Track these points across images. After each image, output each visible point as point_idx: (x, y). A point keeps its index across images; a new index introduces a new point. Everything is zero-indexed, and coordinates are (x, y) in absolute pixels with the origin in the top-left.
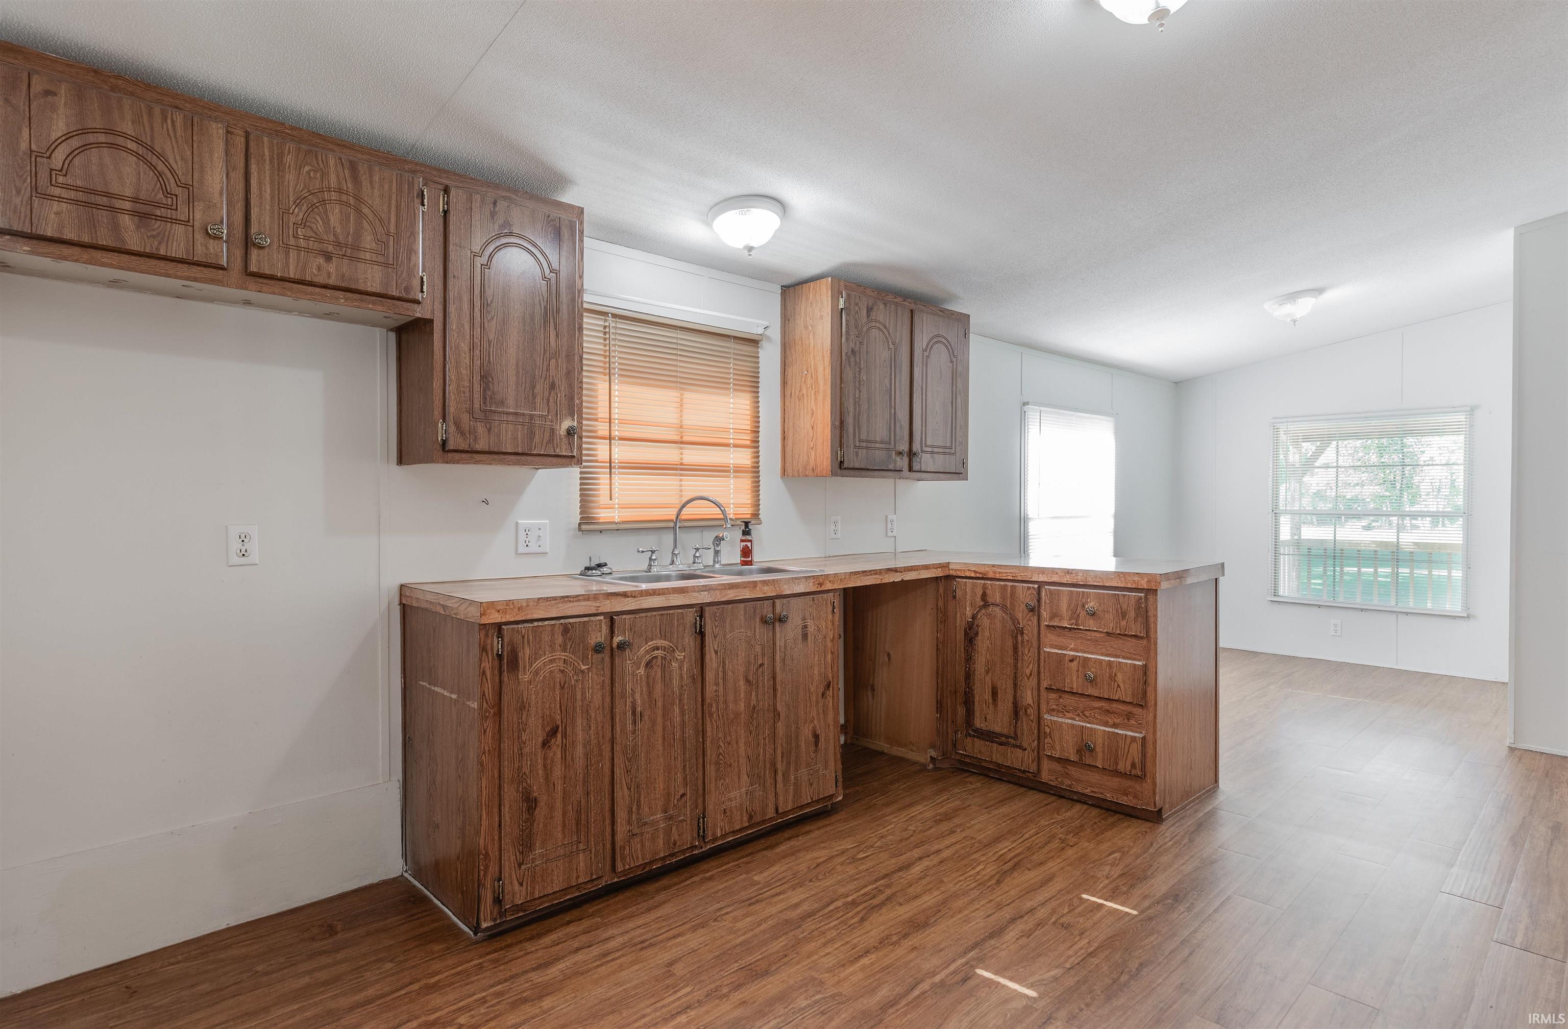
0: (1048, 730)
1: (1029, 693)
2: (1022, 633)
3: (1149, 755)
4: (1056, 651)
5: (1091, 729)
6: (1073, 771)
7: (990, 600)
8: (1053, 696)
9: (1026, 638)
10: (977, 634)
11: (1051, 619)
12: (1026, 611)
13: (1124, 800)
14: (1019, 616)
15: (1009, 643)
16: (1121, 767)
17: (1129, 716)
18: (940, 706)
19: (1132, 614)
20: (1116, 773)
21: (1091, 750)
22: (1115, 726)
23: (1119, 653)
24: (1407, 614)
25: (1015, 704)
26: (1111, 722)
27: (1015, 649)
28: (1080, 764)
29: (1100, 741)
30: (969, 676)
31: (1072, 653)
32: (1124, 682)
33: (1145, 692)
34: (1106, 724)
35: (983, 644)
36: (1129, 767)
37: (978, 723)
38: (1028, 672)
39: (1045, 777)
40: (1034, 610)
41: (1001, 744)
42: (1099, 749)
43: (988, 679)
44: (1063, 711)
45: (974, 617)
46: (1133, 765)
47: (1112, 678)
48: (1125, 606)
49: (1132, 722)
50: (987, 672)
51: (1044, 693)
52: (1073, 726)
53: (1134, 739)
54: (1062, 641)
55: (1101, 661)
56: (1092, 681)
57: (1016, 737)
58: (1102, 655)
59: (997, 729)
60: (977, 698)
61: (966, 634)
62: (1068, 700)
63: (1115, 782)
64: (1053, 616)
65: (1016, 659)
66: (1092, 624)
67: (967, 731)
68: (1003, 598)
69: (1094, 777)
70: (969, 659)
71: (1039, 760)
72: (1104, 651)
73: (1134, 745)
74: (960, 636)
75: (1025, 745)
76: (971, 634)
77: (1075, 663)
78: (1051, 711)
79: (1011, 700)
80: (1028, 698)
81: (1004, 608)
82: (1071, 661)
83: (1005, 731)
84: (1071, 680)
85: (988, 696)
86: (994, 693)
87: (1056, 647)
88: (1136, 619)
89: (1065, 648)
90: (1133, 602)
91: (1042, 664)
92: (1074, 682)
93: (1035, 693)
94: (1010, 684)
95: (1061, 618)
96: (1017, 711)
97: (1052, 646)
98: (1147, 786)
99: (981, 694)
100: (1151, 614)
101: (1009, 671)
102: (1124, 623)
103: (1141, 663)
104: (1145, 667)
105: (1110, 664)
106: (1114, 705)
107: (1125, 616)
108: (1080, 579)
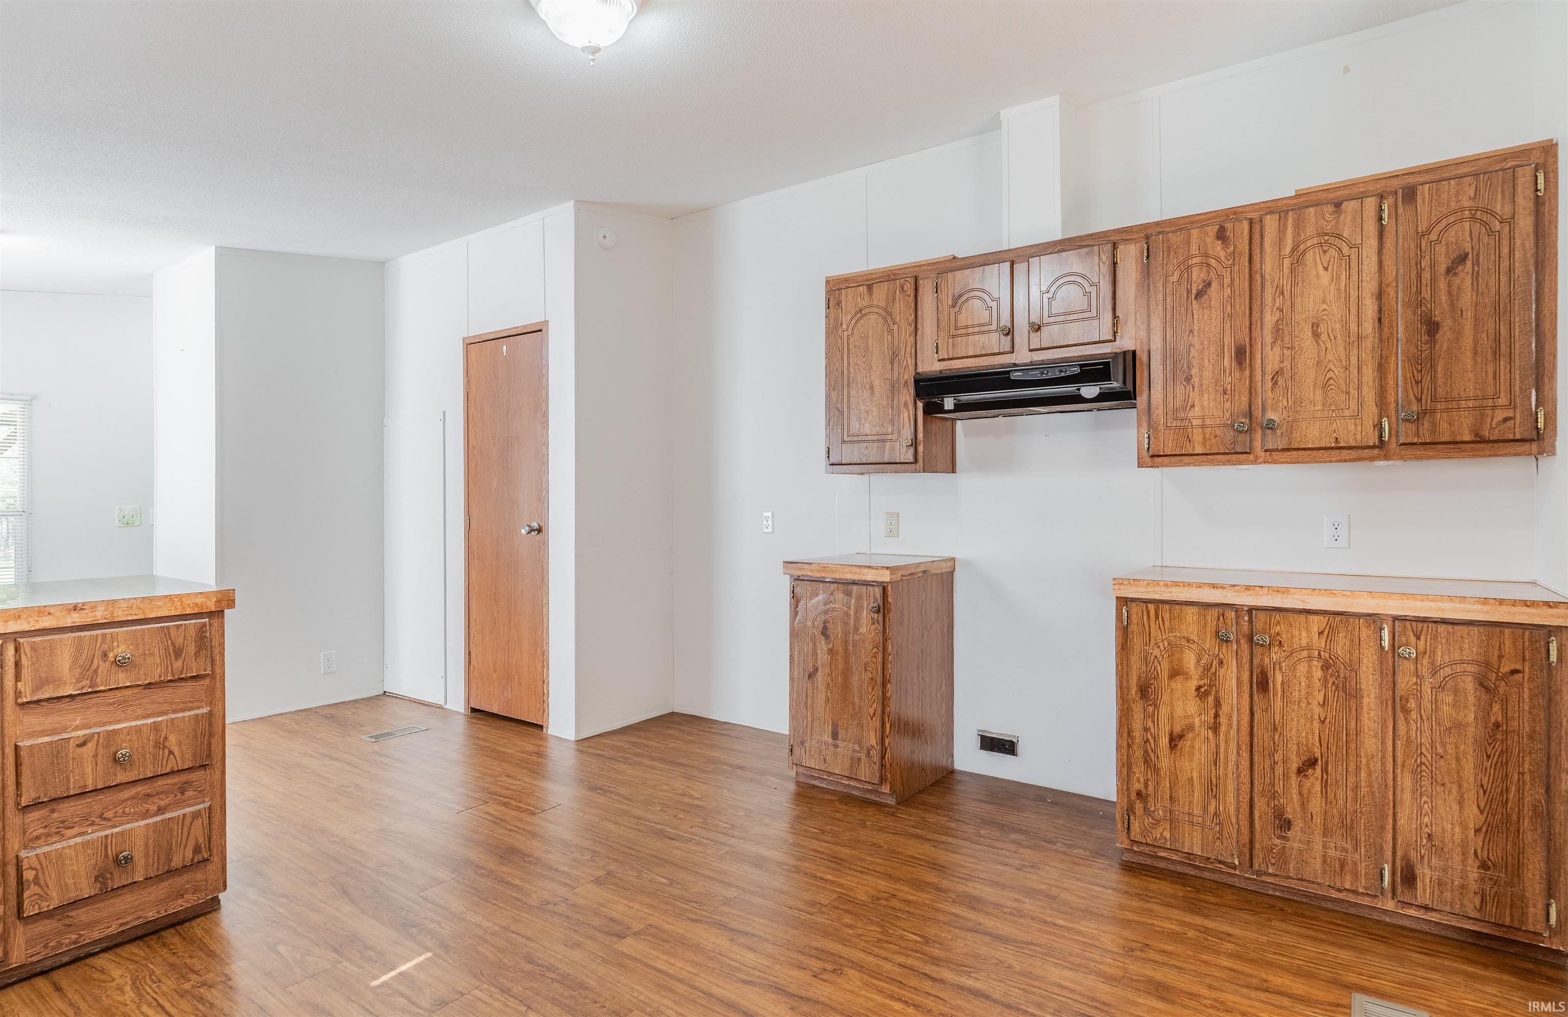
0: (28, 876)
3: (215, 828)
4: (47, 739)
5: (122, 834)
6: (81, 915)
8: (34, 816)
11: (35, 690)
13: (174, 906)
16: (177, 862)
17: (183, 788)
19: (192, 649)
20: (171, 873)
21: (125, 863)
22: (161, 810)
23: (166, 707)
26: (154, 808)
28: (102, 896)
29: (140, 842)
31: (80, 733)
32: (180, 744)
33: (208, 747)
34: (146, 815)
36: (189, 854)
39: (17, 955)
42: (138, 855)
44: (62, 830)
46: (194, 850)
47: (161, 745)
48: (179, 641)
49: (190, 793)
51: (13, 820)
52: (85, 845)
53: (196, 814)
54: (55, 720)
55: (139, 729)
56: (128, 762)
58: (137, 718)
62: (67, 810)
63: (165, 887)
64: (40, 684)
66: (122, 678)
69: (126, 901)
72: (139, 712)
73: (198, 822)
77: (90, 745)
78: (29, 843)
82: (83, 744)
84: (83, 776)
87: (43, 733)
88: (196, 655)
89: (65, 730)
90: (192, 632)
91: (8, 773)
92: (88, 774)
95: (58, 682)
97: (31, 735)
100: (217, 642)
102: (179, 664)
103: (205, 710)
104: (210, 713)
105: (156, 727)
106: (160, 782)
107: (178, 653)
108: (99, 616)
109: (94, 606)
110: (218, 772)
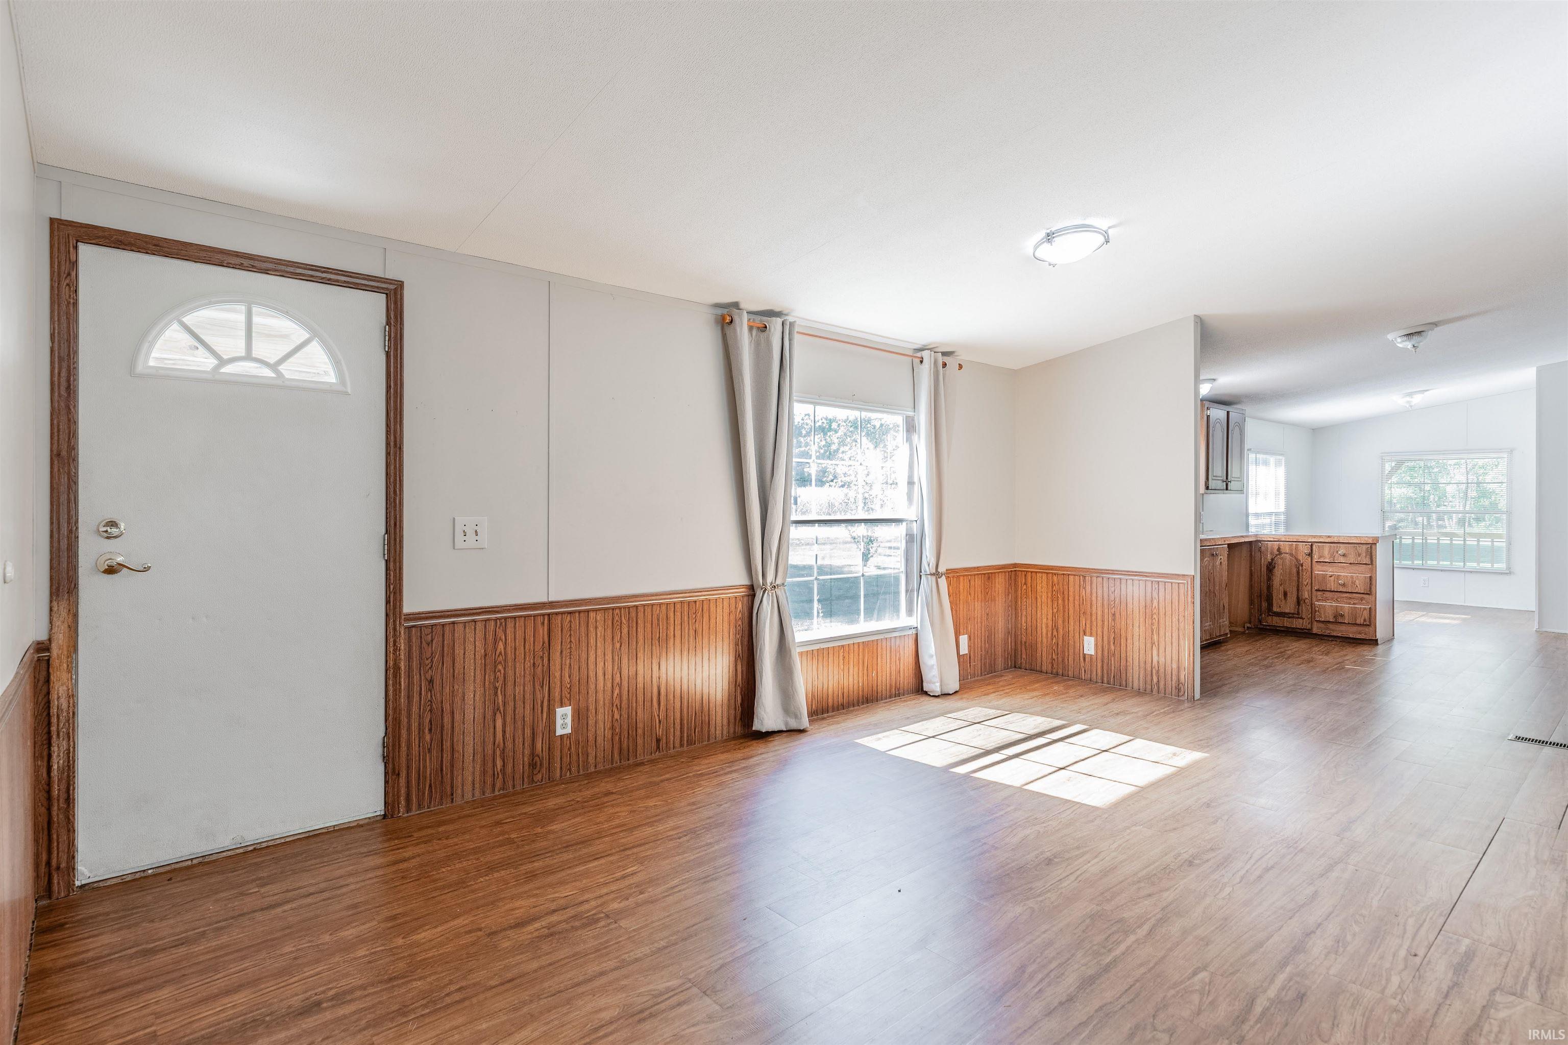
0: (1317, 609)
1: (1306, 593)
2: (1302, 566)
3: (1373, 615)
4: (1322, 572)
5: (1342, 606)
6: (1331, 626)
7: (1283, 551)
8: (1319, 593)
9: (1304, 567)
10: (1275, 567)
12: (1304, 555)
13: (1358, 636)
14: (1300, 558)
15: (1295, 570)
16: (1358, 622)
17: (1362, 599)
18: (1251, 602)
19: (1364, 555)
20: (1356, 624)
21: (1342, 616)
22: (1354, 604)
23: (1356, 571)
24: (1471, 572)
25: (1298, 598)
26: (1352, 602)
27: (1298, 573)
28: (1336, 623)
29: (1347, 611)
30: (1269, 587)
31: (1331, 573)
32: (1360, 584)
33: (1370, 588)
34: (1350, 604)
35: (1278, 573)
36: (1362, 621)
37: (1275, 609)
38: (1305, 583)
39: (1315, 631)
40: (1310, 554)
41: (1289, 618)
42: (1346, 615)
43: (1281, 588)
44: (1326, 600)
45: (1272, 559)
46: (1365, 620)
47: (1353, 583)
48: (1360, 551)
49: (1364, 601)
50: (1281, 585)
51: (1314, 593)
52: (1331, 606)
53: (1365, 609)
54: (1325, 568)
55: (1347, 576)
56: (1344, 585)
57: (1298, 614)
58: (1348, 573)
59: (1287, 611)
60: (1274, 598)
61: (1268, 568)
62: (1328, 594)
63: (1355, 629)
64: (1320, 557)
65: (1299, 578)
66: (1342, 559)
67: (1268, 613)
68: (1291, 549)
69: (1343, 628)
70: (1269, 579)
71: (1312, 623)
72: (1349, 571)
73: (1365, 611)
74: (1264, 569)
75: (1304, 617)
76: (1271, 567)
77: (1333, 577)
78: (1319, 600)
79: (1295, 599)
80: (1306, 595)
81: (1291, 555)
82: (1331, 576)
83: (1292, 612)
84: (1330, 585)
85: (1281, 596)
86: (1285, 594)
88: (1366, 557)
89: (1327, 571)
90: (1366, 549)
91: (1313, 579)
92: (1332, 586)
93: (1310, 593)
94: (1295, 589)
95: (1325, 558)
96: (1299, 602)
97: (1319, 571)
98: (1371, 629)
99: (1277, 596)
100: (1373, 554)
101: (1295, 584)
102: (1362, 559)
103: (1369, 575)
104: (1371, 577)
105: (1352, 577)
106: (1354, 595)
107: (1359, 555)
108: (1335, 540)
109: (1334, 537)
110: (1374, 598)
